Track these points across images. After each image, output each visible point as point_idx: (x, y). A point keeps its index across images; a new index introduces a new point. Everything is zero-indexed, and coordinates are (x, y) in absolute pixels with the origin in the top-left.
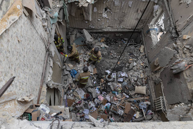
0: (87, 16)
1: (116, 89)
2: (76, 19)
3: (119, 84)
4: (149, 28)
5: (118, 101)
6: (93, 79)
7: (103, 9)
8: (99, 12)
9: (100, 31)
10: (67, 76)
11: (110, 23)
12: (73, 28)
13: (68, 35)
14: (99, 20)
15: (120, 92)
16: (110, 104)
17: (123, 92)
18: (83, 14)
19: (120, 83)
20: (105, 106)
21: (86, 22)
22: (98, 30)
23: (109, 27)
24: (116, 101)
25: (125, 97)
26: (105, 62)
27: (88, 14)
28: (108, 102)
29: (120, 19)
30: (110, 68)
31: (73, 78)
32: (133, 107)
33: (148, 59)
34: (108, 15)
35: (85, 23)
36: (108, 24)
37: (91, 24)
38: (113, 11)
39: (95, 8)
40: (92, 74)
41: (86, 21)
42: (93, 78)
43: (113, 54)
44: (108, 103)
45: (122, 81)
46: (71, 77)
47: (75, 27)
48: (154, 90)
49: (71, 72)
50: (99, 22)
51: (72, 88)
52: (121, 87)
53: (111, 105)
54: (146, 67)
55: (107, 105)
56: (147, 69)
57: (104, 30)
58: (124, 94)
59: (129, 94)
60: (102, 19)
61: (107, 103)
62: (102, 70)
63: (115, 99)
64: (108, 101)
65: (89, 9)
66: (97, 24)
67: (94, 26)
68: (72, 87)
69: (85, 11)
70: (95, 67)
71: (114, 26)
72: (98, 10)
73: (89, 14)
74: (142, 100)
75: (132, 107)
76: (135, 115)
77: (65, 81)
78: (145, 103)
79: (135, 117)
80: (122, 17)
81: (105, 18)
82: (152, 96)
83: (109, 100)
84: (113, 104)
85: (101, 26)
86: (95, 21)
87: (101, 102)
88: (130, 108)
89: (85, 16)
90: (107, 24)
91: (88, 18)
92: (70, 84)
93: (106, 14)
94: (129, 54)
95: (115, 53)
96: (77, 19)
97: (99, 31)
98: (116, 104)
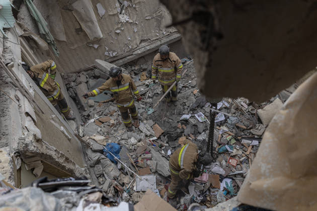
0: (90, 28)
1: (222, 141)
2: (72, 48)
3: (221, 127)
5: (241, 162)
6: (161, 148)
7: (115, 3)
8: (111, 13)
9: (131, 57)
10: (100, 166)
11: (141, 33)
12: (75, 73)
13: (71, 89)
14: (118, 31)
15: (233, 141)
16: (229, 181)
17: (239, 138)
18: (81, 29)
19: (223, 126)
20: (222, 189)
21: (96, 46)
22: (125, 57)
23: (143, 44)
24: (239, 166)
25: (250, 147)
27: (90, 24)
28: (222, 178)
29: (154, 15)
30: (184, 109)
31: (116, 163)
34: (129, 16)
35: (94, 48)
36: (139, 35)
37: (107, 49)
38: (136, 2)
39: (99, 6)
40: (155, 138)
41: (93, 43)
42: (161, 146)
44: (225, 180)
45: (223, 118)
46: (109, 162)
47: (78, 69)
49: (106, 152)
50: (120, 37)
51: (124, 187)
52: (229, 133)
53: (233, 179)
55: (223, 185)
57: (136, 52)
58: (245, 141)
59: (256, 137)
60: (123, 29)
61: (221, 181)
62: (170, 120)
63: (233, 162)
64: (221, 175)
65: (89, 11)
66: (119, 44)
67: (114, 51)
68: (123, 185)
69: (82, 20)
70: (153, 123)
71: (152, 37)
72: (106, 9)
73: (92, 22)
77: (101, 179)
80: (156, 8)
81: (127, 22)
83: (222, 171)
84: (235, 175)
85: (127, 45)
86: (113, 39)
87: (208, 184)
89: (87, 31)
90: (137, 37)
91: (95, 33)
92: (115, 179)
93: (125, 16)
96: (76, 46)
97: (128, 58)
98: (241, 172)
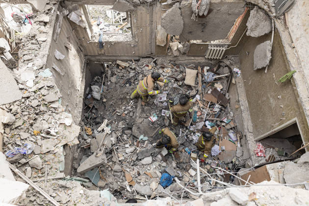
4: (97, 41)
16: (207, 123)
20: (211, 129)
26: (140, 126)
28: (205, 125)
32: (208, 90)
33: (143, 58)
43: (124, 111)
44: (207, 125)
48: (193, 58)
53: (207, 120)
54: (155, 62)
55: (209, 127)
56: (159, 62)
74: (202, 77)
75: (209, 92)
76: (219, 90)
78: (206, 73)
79: (222, 90)
82: (199, 61)
83: (202, 123)
88: (210, 94)
94: (128, 85)
95: (123, 108)
